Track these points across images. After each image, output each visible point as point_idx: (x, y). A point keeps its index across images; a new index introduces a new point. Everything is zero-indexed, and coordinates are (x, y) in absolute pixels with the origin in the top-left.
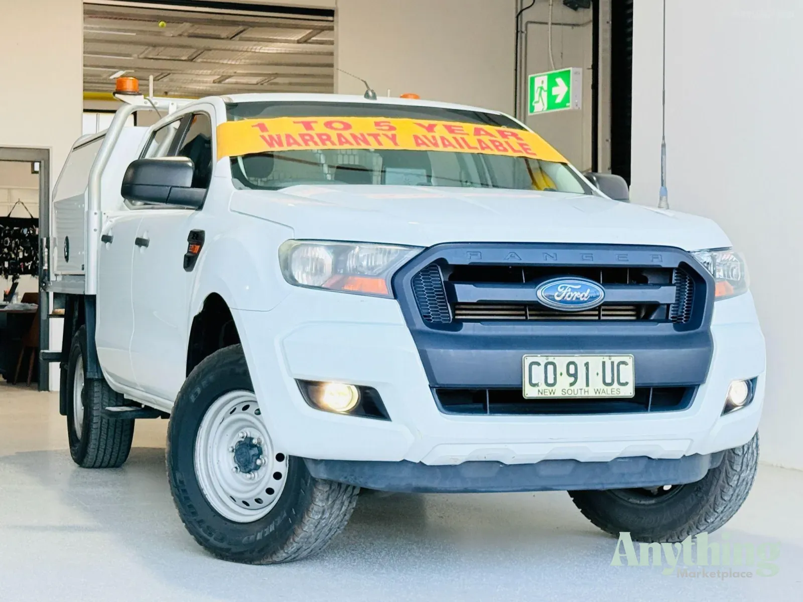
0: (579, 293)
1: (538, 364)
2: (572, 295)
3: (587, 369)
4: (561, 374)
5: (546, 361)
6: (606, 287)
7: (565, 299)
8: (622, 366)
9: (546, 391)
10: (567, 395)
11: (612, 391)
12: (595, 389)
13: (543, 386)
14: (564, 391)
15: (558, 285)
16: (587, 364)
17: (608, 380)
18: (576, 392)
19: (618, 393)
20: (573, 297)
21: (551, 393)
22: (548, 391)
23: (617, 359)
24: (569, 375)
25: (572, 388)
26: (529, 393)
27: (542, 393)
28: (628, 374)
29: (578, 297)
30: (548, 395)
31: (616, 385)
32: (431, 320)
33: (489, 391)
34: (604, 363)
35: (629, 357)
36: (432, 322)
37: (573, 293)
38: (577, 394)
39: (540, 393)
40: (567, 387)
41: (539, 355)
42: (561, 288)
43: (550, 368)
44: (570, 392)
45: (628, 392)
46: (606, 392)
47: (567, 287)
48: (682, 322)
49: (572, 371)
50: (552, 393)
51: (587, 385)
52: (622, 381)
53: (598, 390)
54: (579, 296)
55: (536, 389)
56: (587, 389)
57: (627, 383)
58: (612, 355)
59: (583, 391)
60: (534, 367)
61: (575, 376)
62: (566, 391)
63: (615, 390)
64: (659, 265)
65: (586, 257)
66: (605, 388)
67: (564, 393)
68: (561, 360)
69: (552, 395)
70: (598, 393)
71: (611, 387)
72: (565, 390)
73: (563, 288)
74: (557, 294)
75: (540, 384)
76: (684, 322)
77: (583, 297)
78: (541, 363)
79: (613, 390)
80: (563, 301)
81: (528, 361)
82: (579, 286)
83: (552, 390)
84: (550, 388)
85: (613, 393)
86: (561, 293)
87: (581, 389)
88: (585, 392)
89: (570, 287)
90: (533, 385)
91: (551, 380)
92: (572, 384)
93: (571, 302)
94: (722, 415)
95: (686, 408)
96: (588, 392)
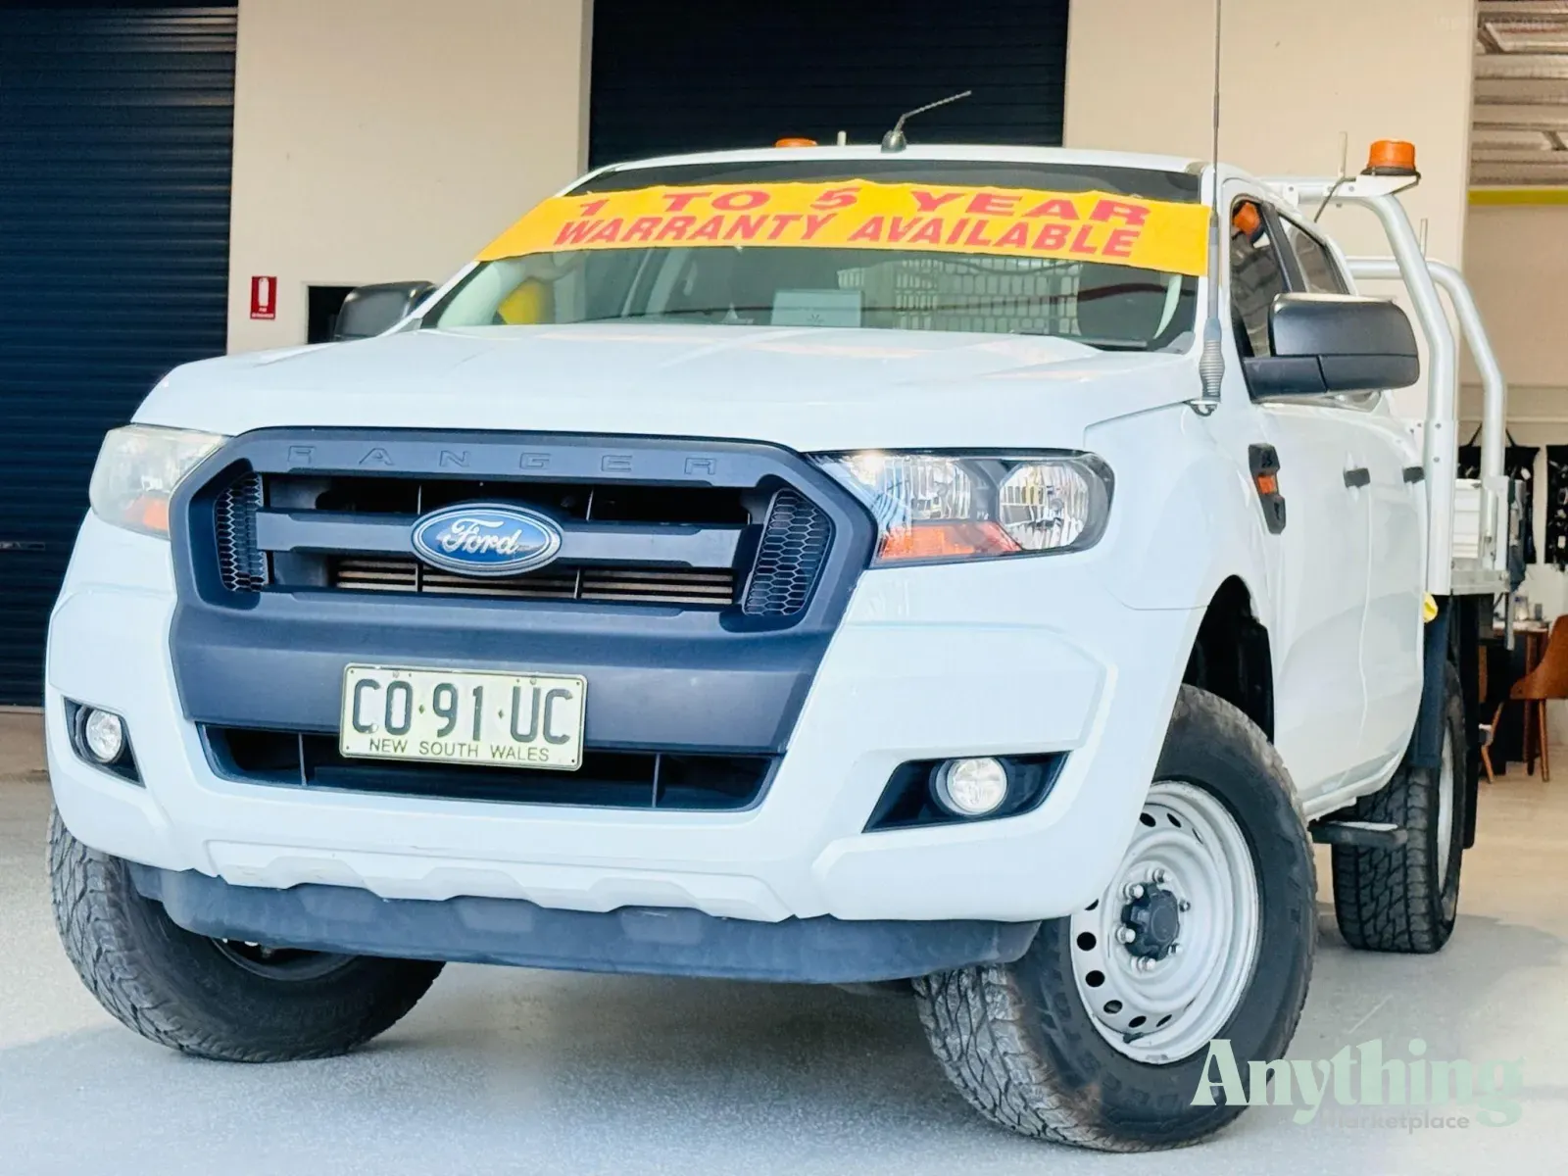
0: (495, 538)
1: (374, 684)
2: (480, 541)
3: (478, 702)
4: (421, 710)
5: (393, 680)
6: (566, 526)
7: (464, 548)
8: (557, 701)
9: (386, 743)
10: (430, 755)
11: (529, 754)
12: (493, 748)
13: (381, 733)
14: (424, 745)
16: (478, 693)
17: (524, 728)
18: (450, 751)
19: (544, 758)
20: (483, 545)
21: (396, 749)
22: (390, 743)
23: (546, 685)
24: (439, 712)
25: (443, 740)
26: (353, 744)
27: (377, 748)
28: (568, 719)
29: (493, 546)
30: (390, 752)
31: (540, 741)
32: (234, 586)
33: (304, 736)
34: (516, 691)
35: (575, 682)
36: (234, 589)
37: (482, 537)
38: (452, 754)
39: (373, 747)
40: (433, 738)
41: (378, 667)
42: (458, 527)
43: (400, 695)
44: (437, 749)
45: (567, 757)
46: (516, 755)
47: (472, 523)
48: (780, 612)
49: (445, 703)
50: (399, 749)
51: (476, 737)
52: (555, 732)
53: (498, 748)
54: (494, 543)
55: (366, 737)
56: (474, 744)
57: (564, 739)
58: (537, 674)
59: (465, 748)
60: (366, 691)
61: (451, 714)
62: (429, 747)
63: (538, 752)
64: (705, 482)
65: (534, 460)
66: (516, 744)
67: (424, 751)
68: (423, 681)
69: (399, 753)
71: (530, 745)
72: (427, 743)
73: (463, 527)
74: (446, 538)
75: (374, 728)
76: (785, 614)
77: (503, 546)
78: (381, 683)
79: (532, 751)
81: (353, 677)
82: (501, 523)
83: (400, 743)
84: (397, 738)
85: (532, 757)
86: (457, 536)
87: (462, 745)
88: (470, 751)
89: (479, 525)
90: (361, 729)
91: (398, 721)
92: (441, 733)
93: (477, 556)
94: (866, 830)
95: (748, 806)
96: (476, 751)
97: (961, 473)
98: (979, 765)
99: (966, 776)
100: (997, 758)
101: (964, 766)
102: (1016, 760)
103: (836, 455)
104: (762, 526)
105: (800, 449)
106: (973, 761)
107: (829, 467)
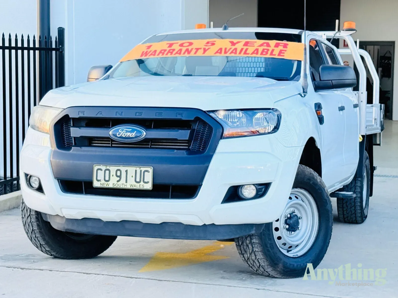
0: (130, 133)
1: (101, 170)
2: (126, 134)
3: (127, 174)
4: (113, 176)
5: (106, 168)
6: (147, 130)
7: (122, 136)
8: (146, 173)
9: (104, 184)
10: (115, 187)
12: (130, 184)
13: (103, 181)
14: (114, 184)
15: (119, 129)
16: (126, 171)
17: (138, 180)
18: (120, 186)
19: (143, 187)
20: (127, 135)
21: (107, 185)
22: (105, 184)
23: (143, 169)
24: (117, 176)
25: (118, 183)
26: (96, 184)
27: (102, 185)
28: (149, 177)
29: (129, 135)
30: (105, 186)
31: (142, 183)
32: (66, 146)
33: (84, 182)
34: (136, 171)
35: (150, 168)
40: (116, 183)
41: (102, 165)
42: (121, 131)
43: (107, 172)
44: (117, 185)
45: (149, 186)
46: (136, 186)
47: (124, 130)
48: (200, 150)
49: (119, 173)
50: (108, 185)
51: (126, 182)
52: (145, 181)
53: (132, 185)
54: (129, 134)
55: (99, 183)
56: (126, 184)
57: (148, 182)
58: (141, 166)
59: (124, 185)
60: (99, 171)
61: (120, 177)
62: (115, 185)
63: (141, 185)
64: (181, 119)
65: (139, 114)
66: (136, 184)
67: (114, 186)
68: (113, 169)
69: (107, 186)
70: (132, 186)
71: (140, 184)
73: (122, 131)
74: (118, 134)
75: (101, 180)
76: (201, 150)
77: (132, 135)
78: (103, 169)
79: (140, 185)
80: (121, 137)
81: (96, 168)
82: (131, 130)
83: (108, 184)
84: (107, 183)
85: (140, 187)
86: (120, 133)
87: (123, 184)
88: (125, 185)
89: (125, 130)
90: (98, 181)
91: (107, 178)
92: (118, 181)
93: (125, 138)
94: (222, 203)
95: (193, 198)
96: (126, 185)
97: (244, 115)
98: (249, 186)
99: (246, 189)
100: (254, 185)
101: (246, 186)
102: (258, 185)
103: (213, 111)
104: (195, 129)
105: (204, 110)
106: (248, 185)
107: (212, 114)
